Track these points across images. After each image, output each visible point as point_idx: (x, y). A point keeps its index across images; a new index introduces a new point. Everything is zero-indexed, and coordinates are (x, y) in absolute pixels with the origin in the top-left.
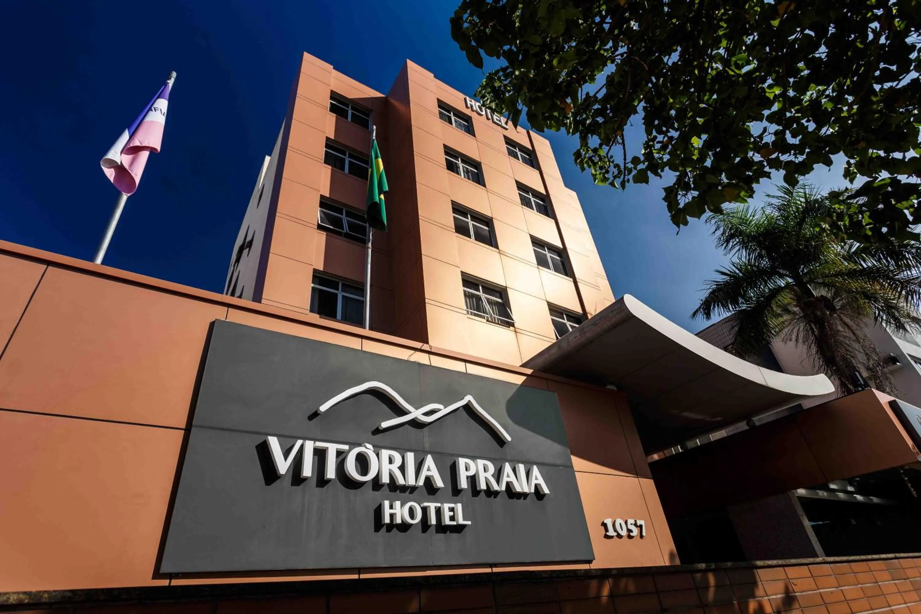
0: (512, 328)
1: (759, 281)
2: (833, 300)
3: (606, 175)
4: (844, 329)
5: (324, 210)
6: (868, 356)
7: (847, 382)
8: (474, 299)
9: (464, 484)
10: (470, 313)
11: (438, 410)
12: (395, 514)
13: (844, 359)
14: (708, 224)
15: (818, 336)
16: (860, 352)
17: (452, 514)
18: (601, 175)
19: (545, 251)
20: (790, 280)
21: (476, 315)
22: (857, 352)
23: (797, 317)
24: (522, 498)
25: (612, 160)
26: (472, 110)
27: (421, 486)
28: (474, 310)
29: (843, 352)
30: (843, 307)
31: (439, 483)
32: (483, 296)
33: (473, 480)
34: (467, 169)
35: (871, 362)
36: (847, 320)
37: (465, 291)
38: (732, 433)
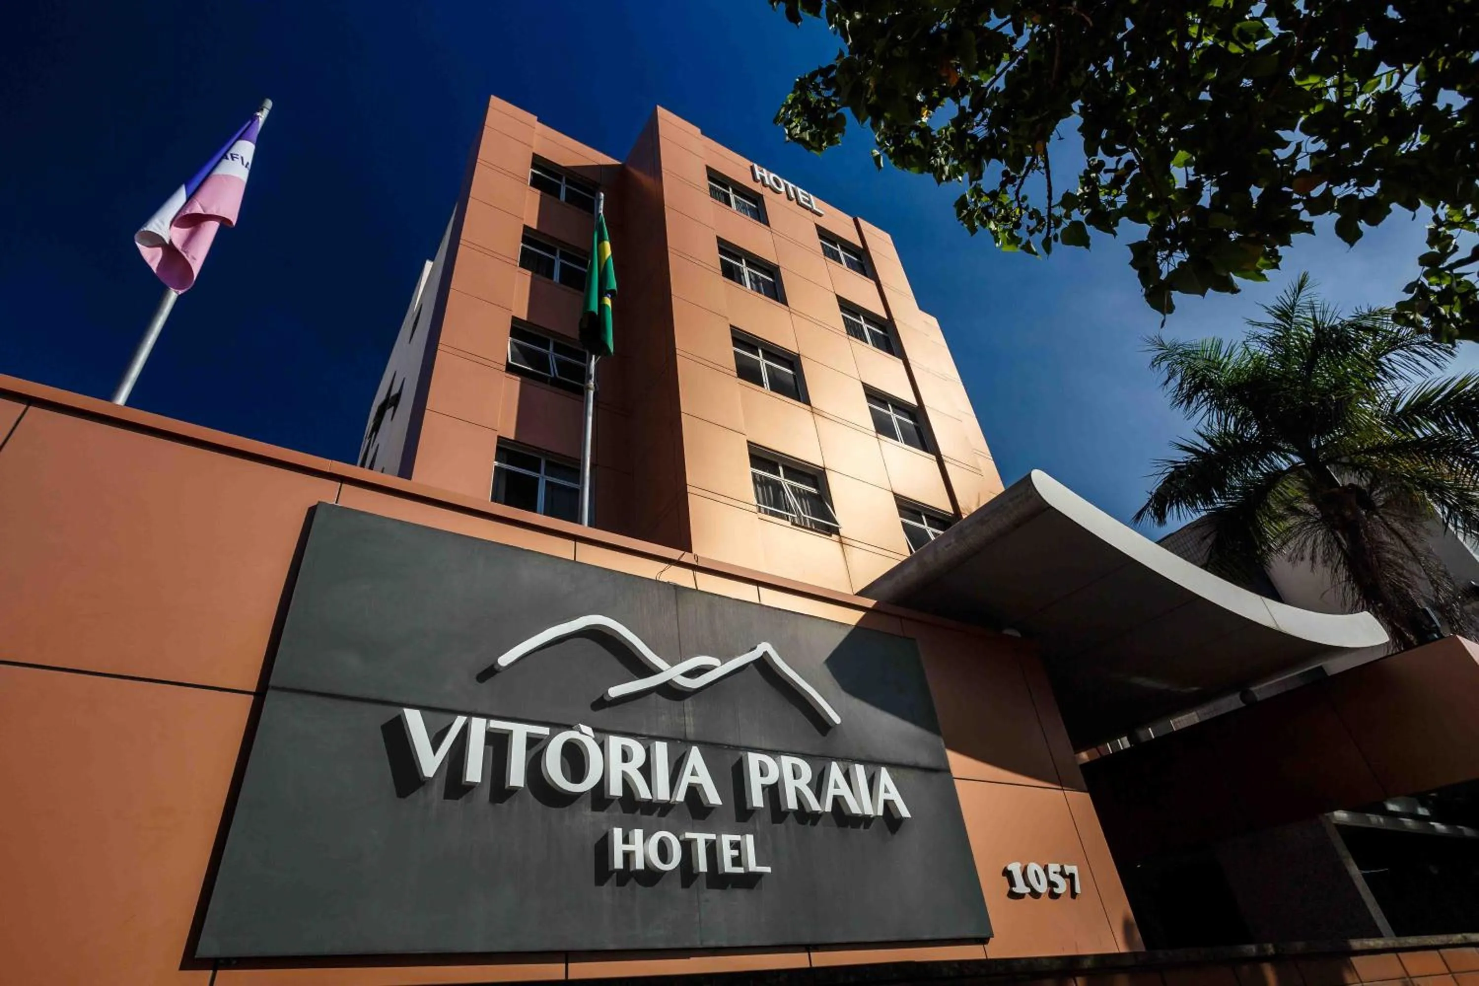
0: (835, 537)
1: (1245, 461)
2: (1371, 492)
3: (1015, 233)
4: (1392, 539)
5: (519, 342)
6: (1435, 585)
7: (1403, 629)
8: (770, 488)
9: (757, 800)
10: (763, 510)
11: (712, 668)
12: (633, 852)
13: (1397, 590)
14: (1156, 369)
15: (1348, 551)
16: (1420, 578)
17: (736, 853)
18: (1006, 234)
19: (889, 411)
20: (1296, 459)
21: (773, 514)
22: (1416, 579)
23: (1312, 520)
24: (862, 827)
25: (1024, 205)
26: (764, 185)
27: (681, 803)
28: (770, 506)
29: (1393, 576)
30: (1387, 503)
31: (713, 797)
32: (786, 483)
33: (773, 792)
34: (756, 276)
35: (1442, 595)
36: (1397, 525)
37: (754, 474)
38: (1207, 717)
